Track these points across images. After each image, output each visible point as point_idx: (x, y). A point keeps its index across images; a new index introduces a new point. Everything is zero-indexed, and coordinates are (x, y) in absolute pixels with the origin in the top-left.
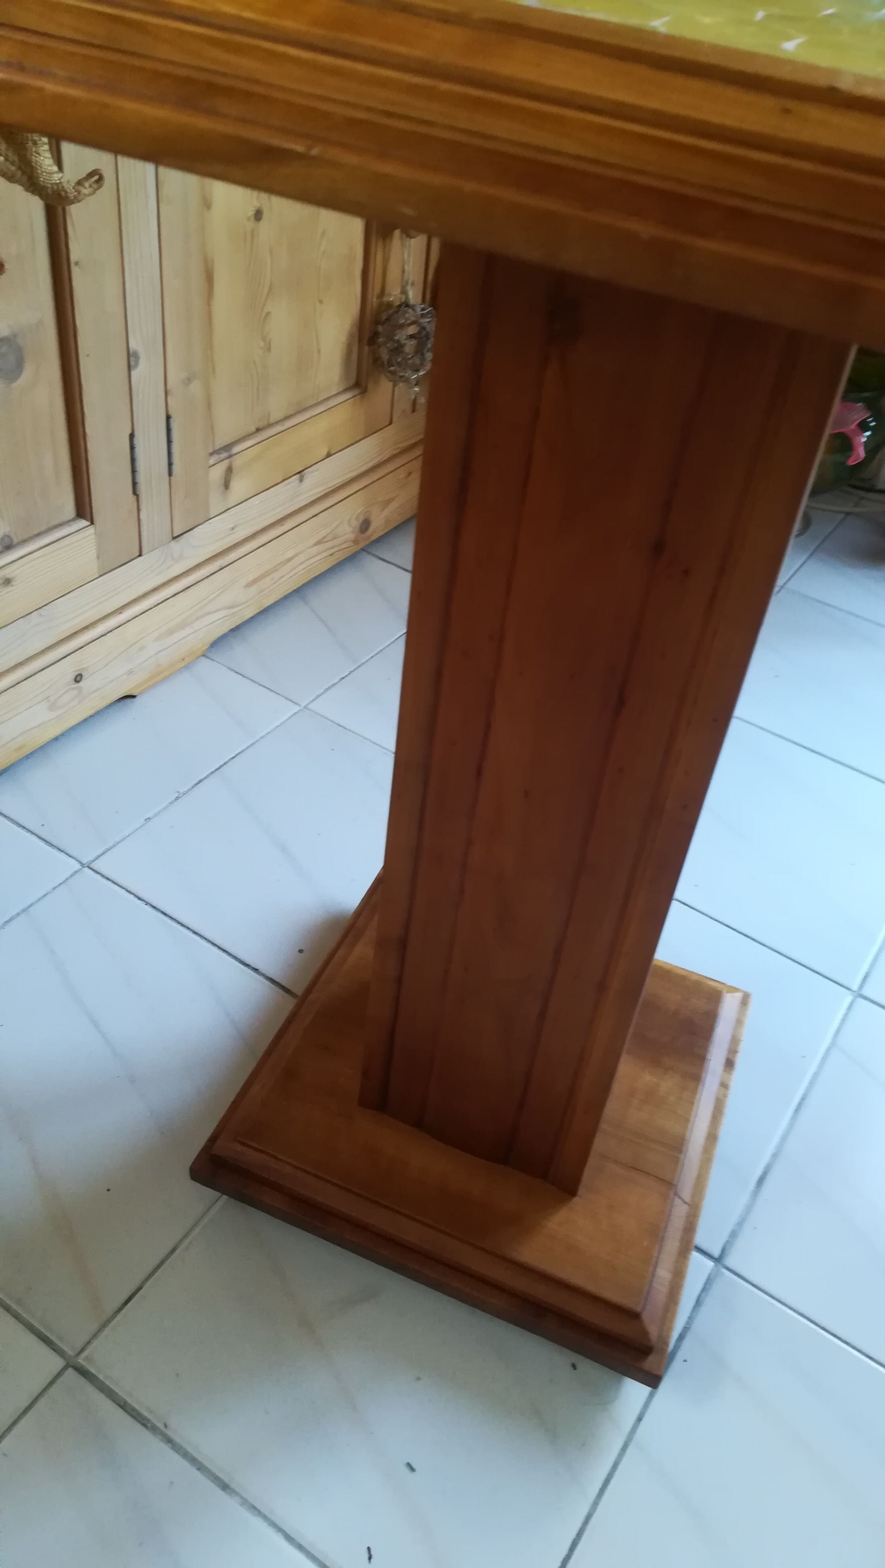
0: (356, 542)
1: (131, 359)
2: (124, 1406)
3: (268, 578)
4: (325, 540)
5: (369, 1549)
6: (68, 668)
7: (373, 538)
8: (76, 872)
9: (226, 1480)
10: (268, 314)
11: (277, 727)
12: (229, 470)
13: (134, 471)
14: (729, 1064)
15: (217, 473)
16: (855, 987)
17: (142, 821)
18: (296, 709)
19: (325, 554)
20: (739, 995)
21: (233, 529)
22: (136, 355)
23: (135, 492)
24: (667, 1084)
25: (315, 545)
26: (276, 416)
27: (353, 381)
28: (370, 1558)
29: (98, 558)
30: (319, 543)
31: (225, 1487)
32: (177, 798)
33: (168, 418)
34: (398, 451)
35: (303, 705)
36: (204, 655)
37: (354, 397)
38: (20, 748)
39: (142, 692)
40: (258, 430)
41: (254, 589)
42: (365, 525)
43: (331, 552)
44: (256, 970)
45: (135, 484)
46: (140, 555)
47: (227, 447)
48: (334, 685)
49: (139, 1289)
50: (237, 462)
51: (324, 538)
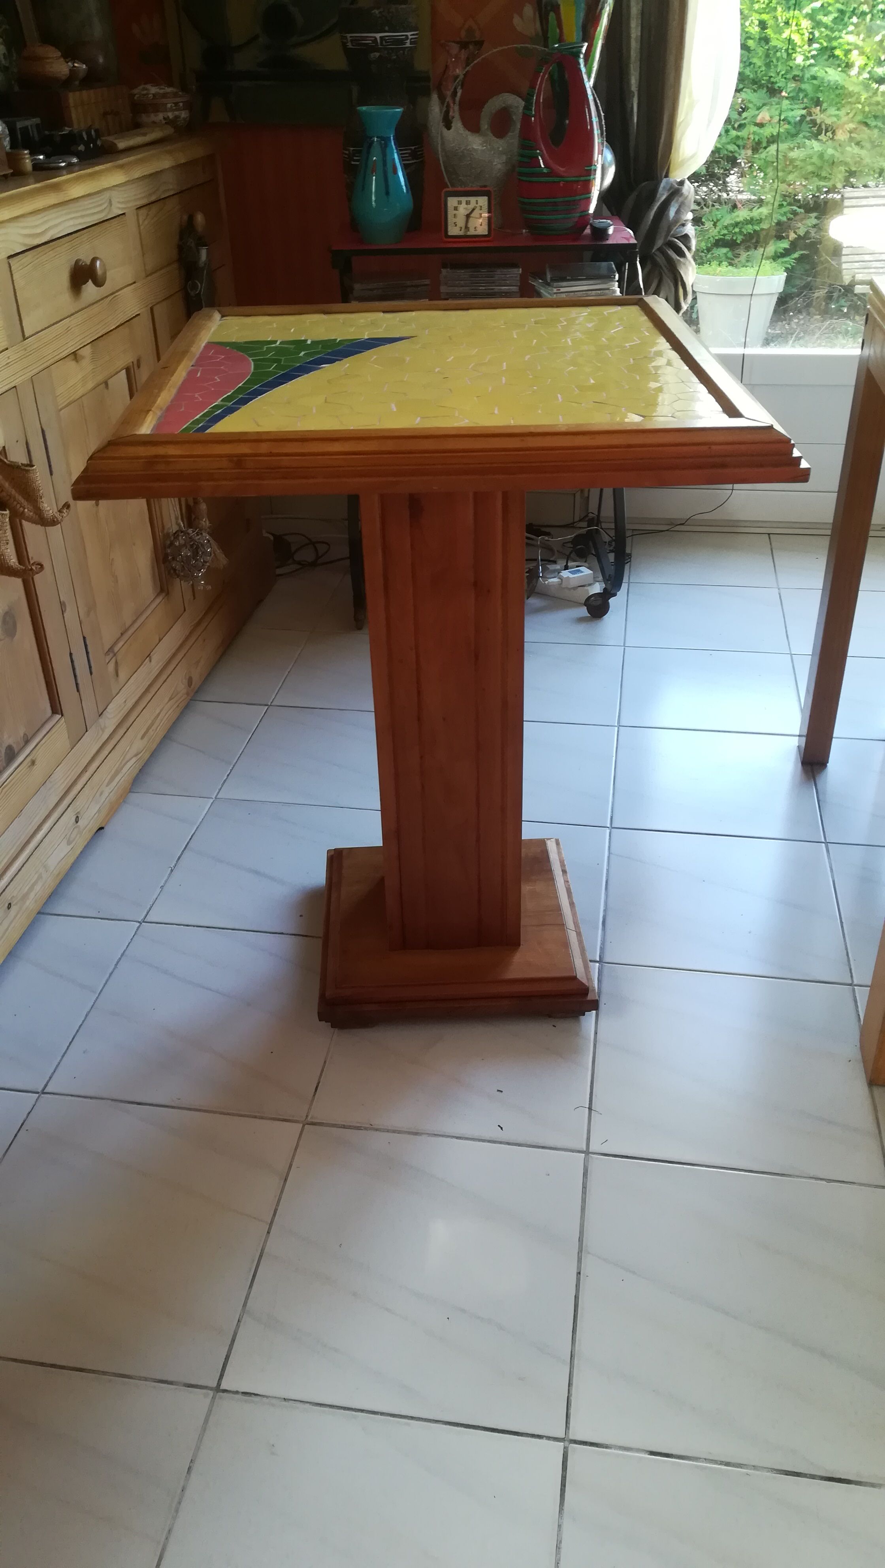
0: (188, 694)
1: (63, 605)
2: (344, 1127)
3: (151, 730)
4: (173, 697)
5: (499, 1126)
6: (70, 816)
7: (196, 688)
8: (139, 927)
9: (414, 1131)
10: (113, 559)
11: (206, 814)
12: (116, 663)
13: (75, 676)
14: (564, 872)
15: (111, 666)
16: (609, 825)
17: (159, 890)
18: (211, 801)
19: (175, 706)
20: (553, 840)
21: (125, 702)
22: (64, 603)
23: (78, 690)
24: (539, 887)
25: (169, 701)
26: (128, 623)
27: (159, 590)
28: (502, 1128)
29: (69, 738)
30: (170, 699)
31: (416, 1134)
32: (172, 871)
33: (84, 638)
34: (192, 628)
35: (214, 797)
36: (130, 792)
37: (163, 598)
38: (59, 874)
39: (105, 825)
40: (122, 634)
41: (146, 739)
42: (190, 681)
43: (177, 704)
44: (282, 933)
45: (77, 684)
46: (87, 731)
47: (111, 649)
48: (225, 781)
49: (319, 1083)
50: (119, 657)
51: (172, 695)
